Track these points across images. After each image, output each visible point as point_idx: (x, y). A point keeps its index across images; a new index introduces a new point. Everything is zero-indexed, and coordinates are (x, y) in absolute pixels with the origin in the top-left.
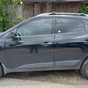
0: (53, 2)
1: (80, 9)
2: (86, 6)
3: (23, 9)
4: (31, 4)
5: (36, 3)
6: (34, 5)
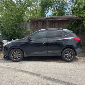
0: (50, 20)
1: (68, 25)
2: (72, 23)
3: (31, 25)
4: (36, 22)
5: (39, 21)
6: (38, 22)
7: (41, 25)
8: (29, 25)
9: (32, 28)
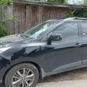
7: (31, 12)
8: (10, 10)
9: (15, 15)
